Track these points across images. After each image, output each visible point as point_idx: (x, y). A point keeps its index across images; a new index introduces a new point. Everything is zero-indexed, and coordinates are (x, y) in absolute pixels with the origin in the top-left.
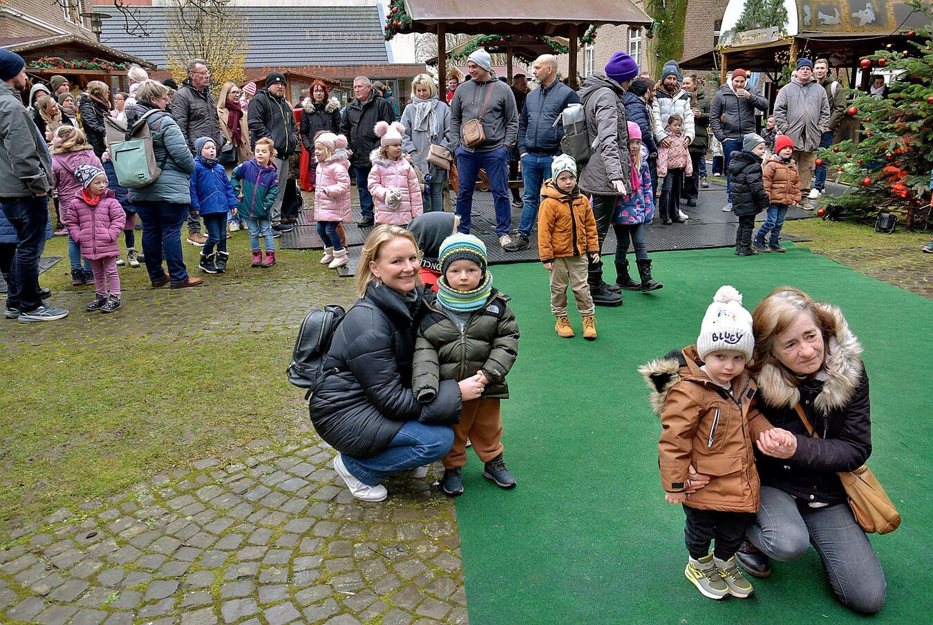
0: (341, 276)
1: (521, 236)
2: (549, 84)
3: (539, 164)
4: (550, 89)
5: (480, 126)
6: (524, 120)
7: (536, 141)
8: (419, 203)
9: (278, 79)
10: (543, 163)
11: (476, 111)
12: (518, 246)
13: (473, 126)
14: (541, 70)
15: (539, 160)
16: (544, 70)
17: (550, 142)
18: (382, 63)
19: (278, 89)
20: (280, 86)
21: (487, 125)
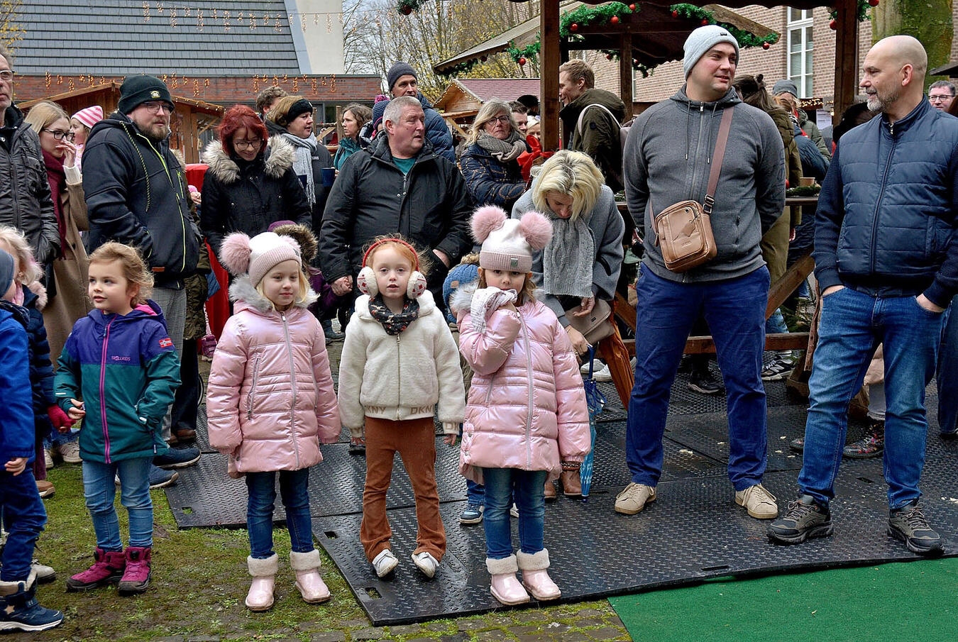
0: (377, 625)
1: (813, 503)
2: (903, 113)
3: (879, 316)
4: (909, 122)
5: (704, 218)
6: (830, 202)
7: (874, 257)
8: (580, 418)
9: (155, 94)
10: (889, 314)
11: (693, 179)
12: (805, 529)
13: (687, 219)
14: (881, 75)
15: (878, 306)
16: (890, 76)
17: (911, 260)
18: (287, 73)
19: (155, 119)
20: (161, 112)
21: (723, 213)
